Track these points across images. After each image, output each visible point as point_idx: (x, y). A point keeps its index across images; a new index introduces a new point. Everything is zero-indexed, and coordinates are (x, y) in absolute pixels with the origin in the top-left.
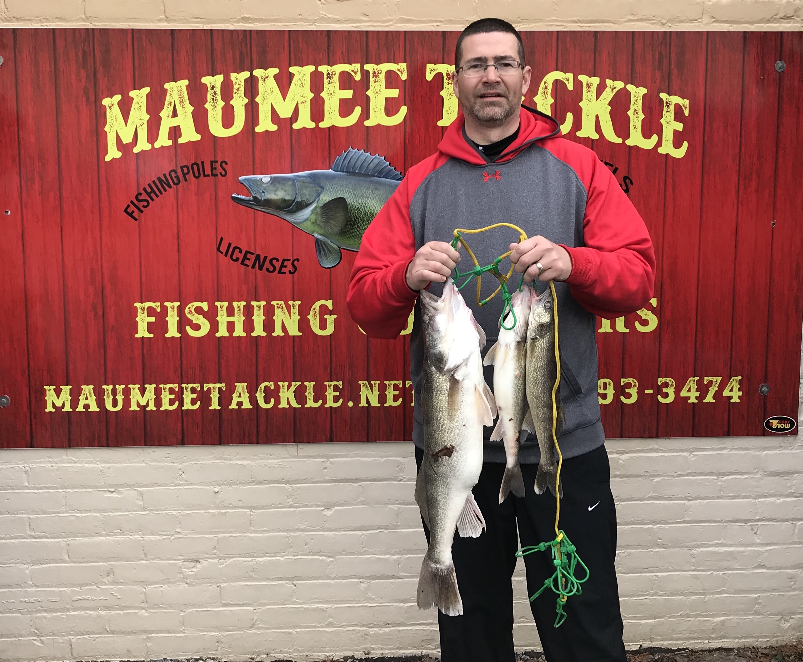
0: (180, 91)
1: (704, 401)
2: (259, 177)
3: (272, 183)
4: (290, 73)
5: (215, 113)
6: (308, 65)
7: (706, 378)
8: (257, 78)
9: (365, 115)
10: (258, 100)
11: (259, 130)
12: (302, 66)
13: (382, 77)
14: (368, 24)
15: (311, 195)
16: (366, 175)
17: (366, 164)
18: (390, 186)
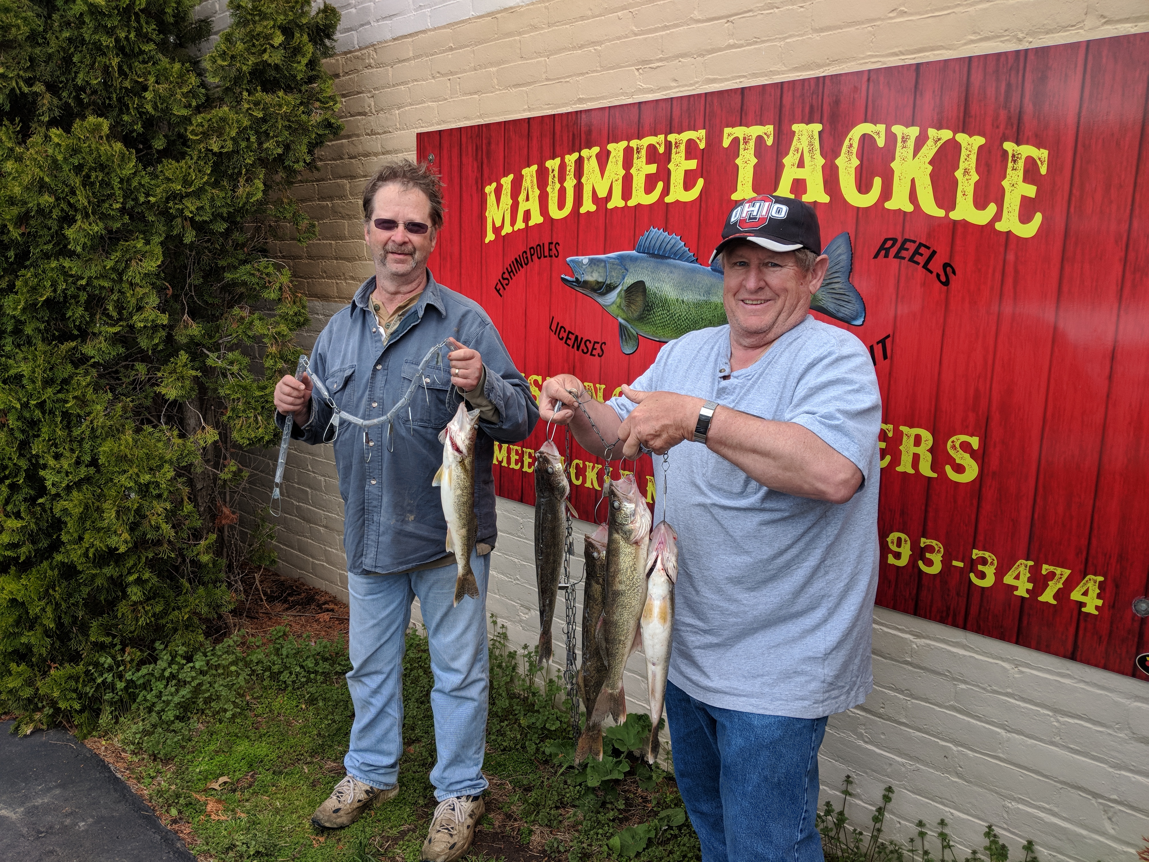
0: (532, 176)
1: (1040, 599)
2: (581, 258)
3: (590, 265)
4: (608, 151)
5: (553, 195)
6: (622, 140)
7: (1045, 567)
8: (584, 158)
9: (666, 191)
10: (583, 180)
11: (583, 210)
12: (617, 143)
13: (683, 147)
14: (677, 90)
15: (618, 278)
16: (663, 257)
17: (664, 245)
18: (684, 269)
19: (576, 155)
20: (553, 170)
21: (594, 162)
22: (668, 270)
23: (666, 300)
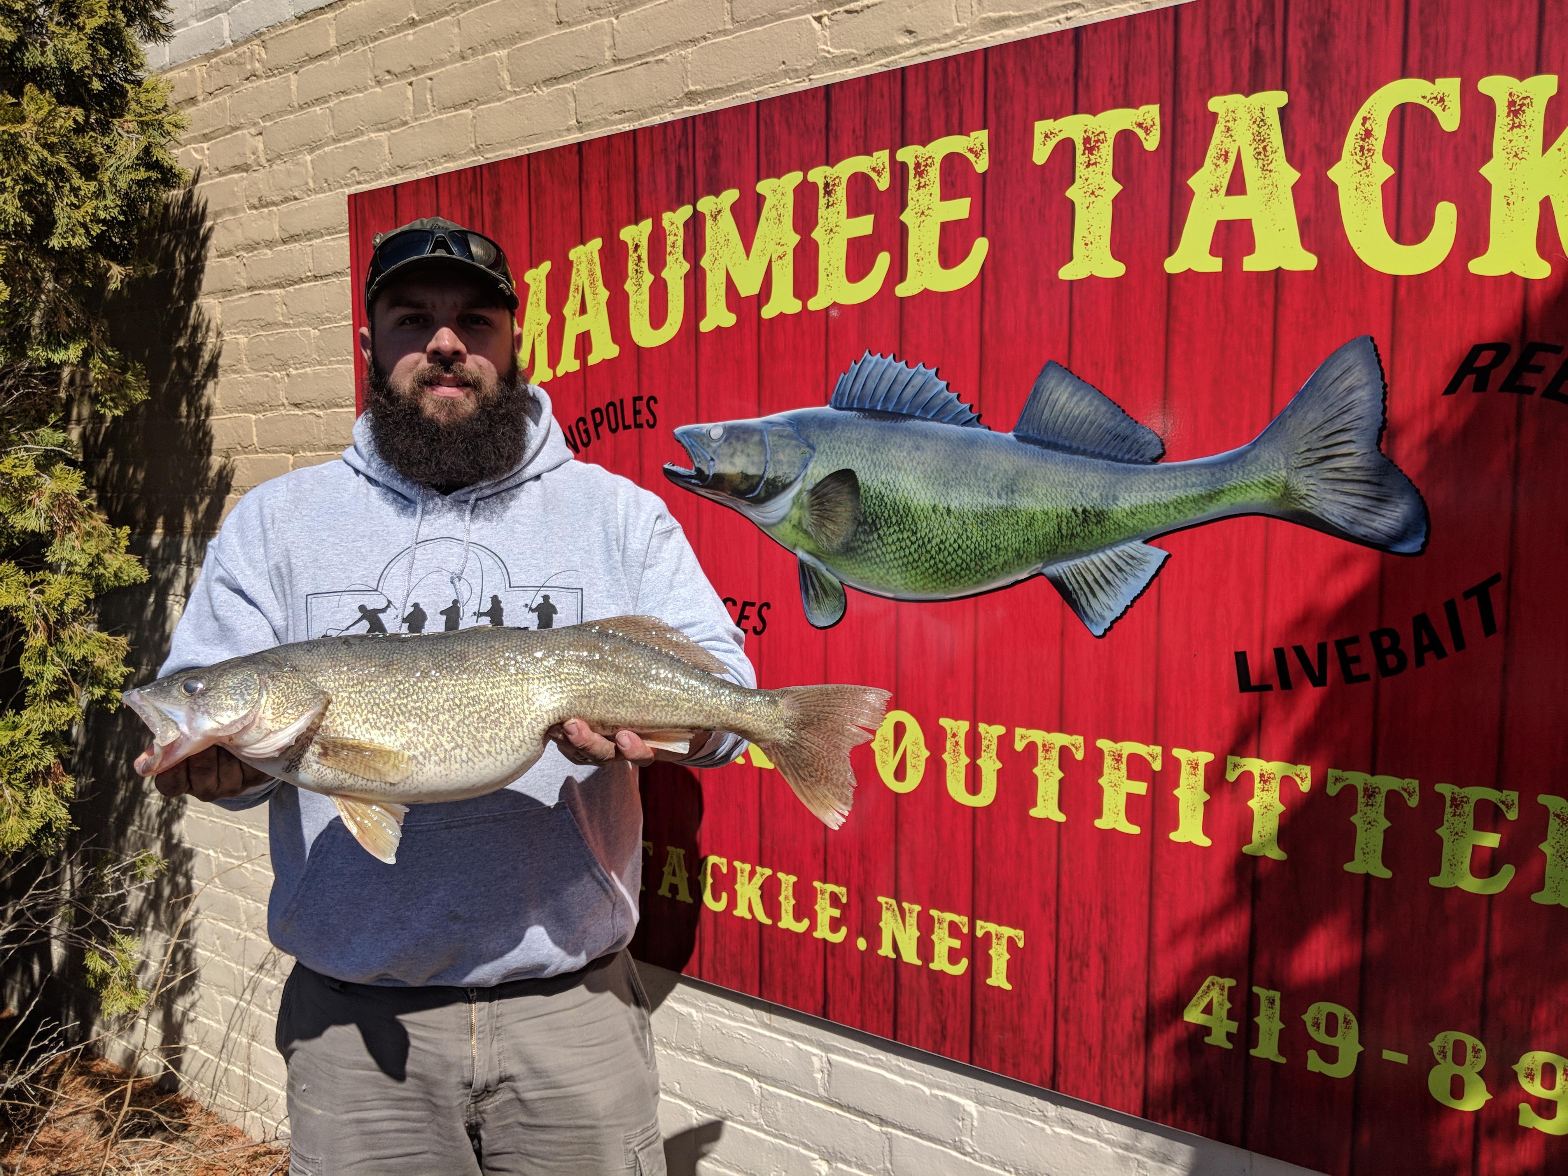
0: (591, 262)
2: (705, 426)
3: (726, 440)
4: (759, 195)
5: (639, 298)
6: (789, 171)
8: (703, 215)
9: (898, 272)
10: (705, 262)
11: (706, 326)
12: (779, 176)
13: (934, 174)
14: (914, 51)
15: (792, 464)
16: (897, 416)
17: (898, 389)
18: (947, 440)
19: (685, 212)
20: (637, 247)
21: (727, 222)
22: (909, 444)
23: (907, 508)
